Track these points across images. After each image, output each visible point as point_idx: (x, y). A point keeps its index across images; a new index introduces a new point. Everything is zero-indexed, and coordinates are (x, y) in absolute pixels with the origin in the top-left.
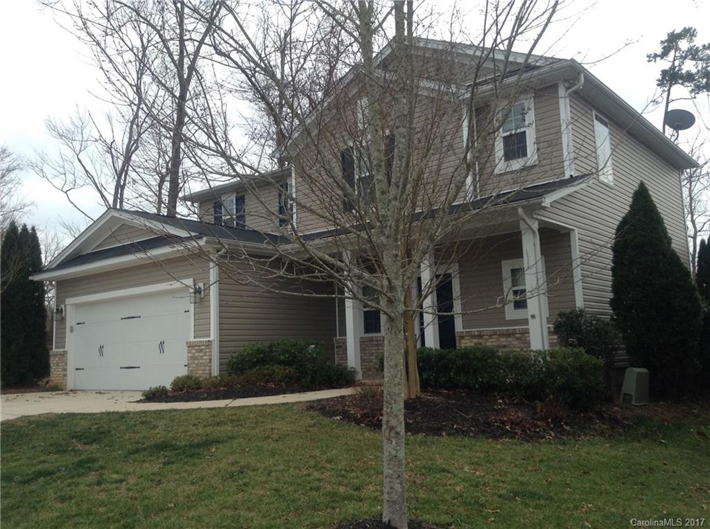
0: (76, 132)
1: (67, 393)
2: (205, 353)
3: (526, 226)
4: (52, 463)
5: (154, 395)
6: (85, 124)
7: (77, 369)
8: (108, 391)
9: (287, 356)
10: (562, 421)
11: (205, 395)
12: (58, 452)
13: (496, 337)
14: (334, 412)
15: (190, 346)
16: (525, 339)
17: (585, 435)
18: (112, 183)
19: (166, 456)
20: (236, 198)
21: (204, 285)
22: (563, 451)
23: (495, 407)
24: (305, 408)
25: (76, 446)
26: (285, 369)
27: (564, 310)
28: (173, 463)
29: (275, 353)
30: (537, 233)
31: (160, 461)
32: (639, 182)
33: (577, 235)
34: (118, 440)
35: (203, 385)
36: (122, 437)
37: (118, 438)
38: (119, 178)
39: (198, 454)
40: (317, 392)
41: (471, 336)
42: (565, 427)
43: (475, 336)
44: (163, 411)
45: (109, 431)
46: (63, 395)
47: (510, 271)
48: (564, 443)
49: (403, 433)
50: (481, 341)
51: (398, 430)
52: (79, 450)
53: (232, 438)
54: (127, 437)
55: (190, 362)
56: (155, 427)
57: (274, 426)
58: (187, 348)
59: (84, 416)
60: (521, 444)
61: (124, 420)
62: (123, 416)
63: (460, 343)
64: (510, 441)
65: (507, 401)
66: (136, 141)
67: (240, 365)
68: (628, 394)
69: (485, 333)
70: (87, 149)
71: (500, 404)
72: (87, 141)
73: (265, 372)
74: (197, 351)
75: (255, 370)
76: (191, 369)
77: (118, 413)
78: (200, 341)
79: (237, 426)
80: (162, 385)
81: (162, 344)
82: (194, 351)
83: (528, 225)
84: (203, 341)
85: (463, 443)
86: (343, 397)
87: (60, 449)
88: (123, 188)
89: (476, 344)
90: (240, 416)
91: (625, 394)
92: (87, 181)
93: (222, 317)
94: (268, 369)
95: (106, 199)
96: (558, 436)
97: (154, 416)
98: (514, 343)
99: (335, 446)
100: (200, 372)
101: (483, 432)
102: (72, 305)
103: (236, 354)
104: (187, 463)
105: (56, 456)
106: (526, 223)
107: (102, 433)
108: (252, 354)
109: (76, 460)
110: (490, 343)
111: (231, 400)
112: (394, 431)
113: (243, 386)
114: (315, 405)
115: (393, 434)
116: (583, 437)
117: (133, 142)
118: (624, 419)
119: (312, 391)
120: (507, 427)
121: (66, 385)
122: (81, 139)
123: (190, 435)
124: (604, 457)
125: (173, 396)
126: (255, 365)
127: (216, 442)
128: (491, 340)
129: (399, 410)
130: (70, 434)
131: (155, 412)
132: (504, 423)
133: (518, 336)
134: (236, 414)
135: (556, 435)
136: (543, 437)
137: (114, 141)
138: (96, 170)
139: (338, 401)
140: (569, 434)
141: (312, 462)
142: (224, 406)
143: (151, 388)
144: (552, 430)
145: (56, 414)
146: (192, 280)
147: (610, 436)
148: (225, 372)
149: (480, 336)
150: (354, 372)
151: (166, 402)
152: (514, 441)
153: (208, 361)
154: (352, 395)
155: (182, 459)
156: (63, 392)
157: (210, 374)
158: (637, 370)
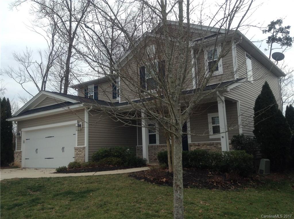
0: (26, 58)
1: (22, 169)
2: (82, 152)
3: (220, 99)
4: (21, 200)
5: (61, 170)
6: (30, 56)
7: (26, 159)
8: (40, 168)
9: (118, 153)
10: (237, 182)
11: (83, 170)
12: (23, 195)
13: (205, 145)
14: (140, 177)
15: (76, 149)
16: (218, 147)
17: (247, 187)
18: (41, 81)
19: (70, 197)
20: (94, 87)
21: (82, 123)
22: (240, 194)
23: (208, 175)
24: (127, 176)
25: (30, 193)
26: (117, 159)
27: (235, 135)
28: (74, 200)
29: (112, 153)
30: (224, 102)
31: (68, 199)
32: (265, 81)
33: (240, 103)
34: (48, 190)
35: (82, 166)
36: (50, 189)
37: (48, 189)
38: (44, 78)
39: (85, 196)
40: (130, 169)
41: (195, 145)
42: (238, 184)
43: (196, 145)
44: (66, 177)
45: (44, 186)
46: (20, 170)
47: (211, 118)
48: (239, 191)
49: (182, 188)
50: (199, 147)
51: (181, 186)
52: (32, 195)
53: (98, 189)
54: (52, 189)
55: (76, 156)
56: (63, 184)
57: (116, 184)
58: (74, 150)
59: (31, 179)
60: (221, 191)
61: (50, 181)
62: (49, 179)
63: (190, 148)
64: (217, 190)
65: (213, 173)
66: (51, 63)
67: (97, 157)
68: (262, 170)
69: (201, 144)
70: (30, 66)
71: (210, 174)
72: (31, 62)
73: (109, 160)
74: (79, 151)
75: (104, 159)
76: (76, 159)
77: (46, 178)
78: (80, 147)
79: (100, 183)
80: (64, 166)
81: (63, 148)
82: (77, 151)
83: (221, 99)
84: (82, 147)
85: (198, 191)
86: (143, 171)
87: (24, 194)
88: (45, 82)
89: (197, 148)
90: (100, 179)
91: (260, 170)
92: (30, 79)
93: (90, 137)
94: (110, 159)
95: (38, 87)
96: (236, 188)
97: (62, 179)
98: (213, 148)
99: (143, 193)
100: (80, 160)
101: (205, 186)
102: (24, 131)
103: (96, 153)
104: (80, 200)
105: (22, 197)
106: (220, 98)
107: (40, 187)
108: (103, 153)
109: (31, 199)
110: (203, 148)
111: (95, 172)
112: (179, 187)
113: (99, 166)
114: (132, 174)
115: (178, 188)
116: (246, 188)
117: (50, 63)
118: (261, 181)
119: (129, 168)
120: (215, 184)
121: (21, 166)
122: (28, 62)
123: (80, 188)
124: (257, 197)
125: (69, 171)
126: (104, 157)
127: (92, 191)
128: (203, 147)
129: (181, 178)
130: (26, 187)
131: (63, 177)
132: (213, 182)
133: (215, 145)
134: (98, 179)
135: (235, 187)
136: (230, 188)
137: (42, 62)
138: (34, 75)
139: (141, 173)
140: (240, 187)
141: (135, 200)
142: (92, 175)
143: (59, 167)
144: (233, 185)
145: (19, 178)
146: (77, 121)
147: (257, 188)
148: (91, 160)
149: (199, 145)
150: (146, 160)
151: (67, 173)
152: (218, 190)
153: (84, 155)
154: (147, 170)
155: (78, 199)
156: (20, 169)
157: (84, 161)
158: (265, 160)
